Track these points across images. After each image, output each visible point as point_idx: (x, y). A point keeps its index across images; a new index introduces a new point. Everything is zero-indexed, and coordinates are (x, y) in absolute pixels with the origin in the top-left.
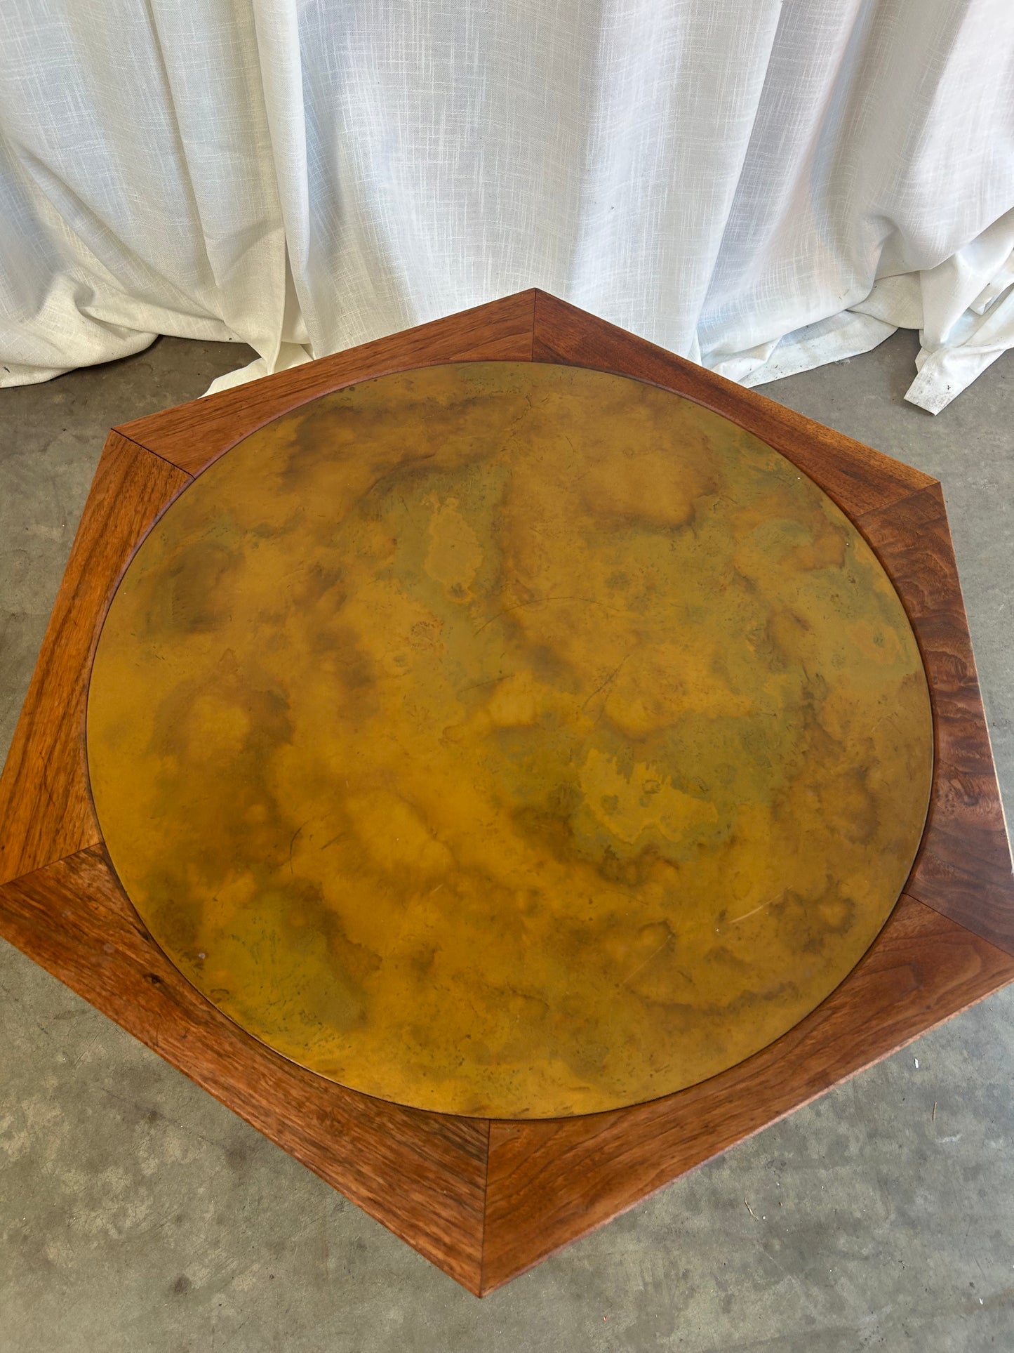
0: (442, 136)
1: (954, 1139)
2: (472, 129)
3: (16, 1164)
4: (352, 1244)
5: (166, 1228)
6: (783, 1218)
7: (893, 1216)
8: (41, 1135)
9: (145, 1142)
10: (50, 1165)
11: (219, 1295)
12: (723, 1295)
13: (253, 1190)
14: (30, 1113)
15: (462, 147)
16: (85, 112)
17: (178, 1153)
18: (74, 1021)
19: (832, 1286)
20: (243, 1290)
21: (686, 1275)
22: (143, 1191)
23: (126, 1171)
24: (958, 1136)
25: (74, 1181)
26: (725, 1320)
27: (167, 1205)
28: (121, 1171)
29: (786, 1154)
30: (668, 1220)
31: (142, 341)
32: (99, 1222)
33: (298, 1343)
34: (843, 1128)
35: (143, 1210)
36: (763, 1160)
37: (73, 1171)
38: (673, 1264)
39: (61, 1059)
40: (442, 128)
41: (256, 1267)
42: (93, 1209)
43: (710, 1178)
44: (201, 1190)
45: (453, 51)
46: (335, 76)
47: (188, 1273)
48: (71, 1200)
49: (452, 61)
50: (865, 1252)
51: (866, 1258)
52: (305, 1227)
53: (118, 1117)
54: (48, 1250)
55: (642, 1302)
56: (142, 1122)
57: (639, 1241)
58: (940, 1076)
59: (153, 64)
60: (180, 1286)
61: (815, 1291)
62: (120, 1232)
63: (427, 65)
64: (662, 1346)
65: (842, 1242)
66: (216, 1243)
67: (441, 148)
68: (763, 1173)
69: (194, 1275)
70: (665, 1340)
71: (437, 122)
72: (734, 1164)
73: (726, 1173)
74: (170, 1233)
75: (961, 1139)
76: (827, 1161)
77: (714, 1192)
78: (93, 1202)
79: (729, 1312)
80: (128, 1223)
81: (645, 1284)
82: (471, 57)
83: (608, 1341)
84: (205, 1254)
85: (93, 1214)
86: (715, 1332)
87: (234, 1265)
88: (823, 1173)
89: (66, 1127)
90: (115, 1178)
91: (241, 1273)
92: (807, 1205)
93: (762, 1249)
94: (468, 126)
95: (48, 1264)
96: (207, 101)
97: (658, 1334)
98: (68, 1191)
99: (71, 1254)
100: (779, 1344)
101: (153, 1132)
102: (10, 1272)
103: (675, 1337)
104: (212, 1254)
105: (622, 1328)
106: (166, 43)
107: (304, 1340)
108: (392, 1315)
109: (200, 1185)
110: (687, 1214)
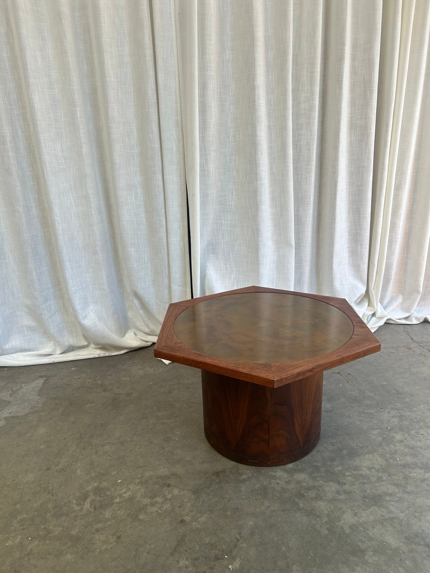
0: (227, 280)
1: (415, 474)
2: (233, 278)
3: (128, 498)
4: (234, 508)
5: (176, 509)
6: (367, 494)
7: (402, 492)
8: (135, 492)
9: (167, 491)
10: (138, 498)
11: (194, 523)
12: (354, 512)
13: (202, 499)
14: (131, 488)
15: (231, 282)
16: (150, 282)
17: (178, 493)
18: (143, 468)
19: (387, 508)
20: (202, 521)
21: (341, 509)
22: (168, 502)
23: (162, 498)
24: (416, 474)
25: (146, 501)
26: (356, 518)
27: (176, 504)
28: (160, 498)
29: (364, 481)
30: (332, 497)
31: (150, 344)
32: (155, 509)
33: (221, 531)
34: (380, 474)
35: (168, 506)
36: (357, 482)
37: (146, 499)
38: (336, 507)
39: (139, 476)
40: (227, 278)
41: (205, 515)
42: (153, 507)
43: (342, 487)
44: (185, 500)
45: (228, 264)
46: (205, 268)
47: (184, 518)
48: (146, 505)
49: (228, 266)
50: (395, 500)
51: (396, 501)
52: (219, 506)
53: (158, 487)
54: (140, 517)
55: (328, 515)
56: (166, 487)
57: (324, 502)
58: (406, 461)
59: (167, 270)
60: (182, 521)
61: (382, 509)
62: (162, 511)
63: (223, 267)
64: (338, 525)
65: (388, 498)
66: (192, 511)
67: (227, 282)
68: (358, 485)
69: (186, 518)
70: (338, 523)
71: (226, 277)
72: (349, 484)
73: (347, 486)
74: (177, 510)
75: (417, 474)
76: (377, 481)
77: (344, 490)
78: (153, 505)
79: (357, 516)
80: (164, 509)
81: (328, 511)
82: (232, 265)
83: (320, 525)
84: (189, 514)
85: (153, 508)
86: (354, 520)
87: (198, 515)
88: (377, 484)
89: (143, 490)
90: (159, 499)
91: (201, 517)
92: (374, 491)
93: (363, 501)
94: (232, 278)
95: (140, 520)
96: (178, 276)
97: (335, 522)
98: (145, 503)
99: (147, 517)
100: (375, 522)
101: (169, 489)
102: (128, 523)
103: (341, 522)
104: (191, 514)
105: (324, 522)
106: (171, 264)
107: (223, 531)
108: (250, 523)
109: (185, 499)
110: (337, 496)
